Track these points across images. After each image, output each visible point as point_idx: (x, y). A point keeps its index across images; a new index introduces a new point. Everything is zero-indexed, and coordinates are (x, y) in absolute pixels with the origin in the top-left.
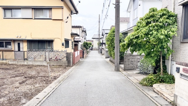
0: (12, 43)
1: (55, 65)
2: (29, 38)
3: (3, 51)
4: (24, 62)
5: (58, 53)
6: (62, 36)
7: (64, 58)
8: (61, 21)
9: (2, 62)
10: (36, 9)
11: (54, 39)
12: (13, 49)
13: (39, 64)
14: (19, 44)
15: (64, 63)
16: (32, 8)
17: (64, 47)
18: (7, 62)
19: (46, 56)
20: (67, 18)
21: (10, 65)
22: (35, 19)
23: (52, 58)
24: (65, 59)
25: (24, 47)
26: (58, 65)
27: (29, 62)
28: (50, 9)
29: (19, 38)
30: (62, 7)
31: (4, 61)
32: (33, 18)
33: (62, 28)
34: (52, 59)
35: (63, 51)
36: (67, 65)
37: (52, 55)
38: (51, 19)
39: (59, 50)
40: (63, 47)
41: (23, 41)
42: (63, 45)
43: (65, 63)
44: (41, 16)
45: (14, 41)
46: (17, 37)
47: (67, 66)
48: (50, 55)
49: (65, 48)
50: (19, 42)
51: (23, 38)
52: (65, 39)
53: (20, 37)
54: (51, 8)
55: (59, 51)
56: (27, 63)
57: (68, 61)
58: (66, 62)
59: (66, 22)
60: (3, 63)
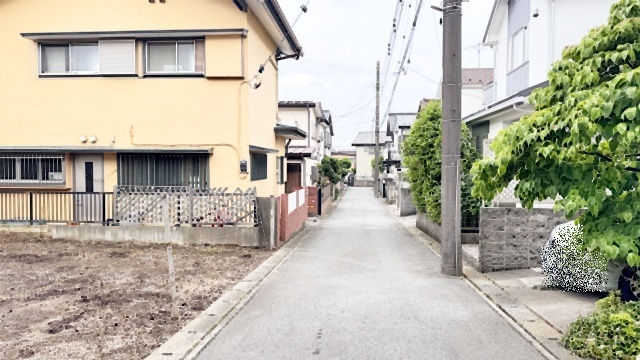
0: (66, 165)
1: (213, 243)
2: (125, 144)
3: (32, 192)
4: (103, 232)
5: (226, 198)
6: (239, 136)
7: (245, 217)
8: (240, 82)
9: (27, 230)
10: (149, 41)
11: (212, 149)
12: (69, 185)
13: (155, 238)
14: (89, 168)
15: (246, 237)
16: (138, 40)
17: (249, 176)
18: (45, 231)
19: (181, 211)
20: (260, 71)
21: (55, 241)
22: (145, 76)
23: (202, 218)
24: (250, 222)
25: (108, 176)
26: (226, 245)
27: (120, 233)
28: (197, 39)
29: (89, 146)
30: (242, 30)
31: (36, 229)
32: (141, 74)
33: (240, 109)
34: (203, 221)
35: (244, 191)
36: (255, 244)
37: (202, 206)
38: (202, 76)
39: (226, 189)
40: (243, 175)
41: (102, 155)
42: (243, 168)
43: (251, 237)
44: (165, 67)
45: (73, 155)
46: (85, 142)
47: (257, 248)
48: (195, 207)
49: (253, 179)
50: (88, 157)
51: (104, 144)
52: (251, 147)
53: (94, 142)
54: (203, 38)
55: (227, 192)
56: (115, 235)
57: (260, 231)
58: (255, 233)
59: (257, 86)
60: (30, 234)
